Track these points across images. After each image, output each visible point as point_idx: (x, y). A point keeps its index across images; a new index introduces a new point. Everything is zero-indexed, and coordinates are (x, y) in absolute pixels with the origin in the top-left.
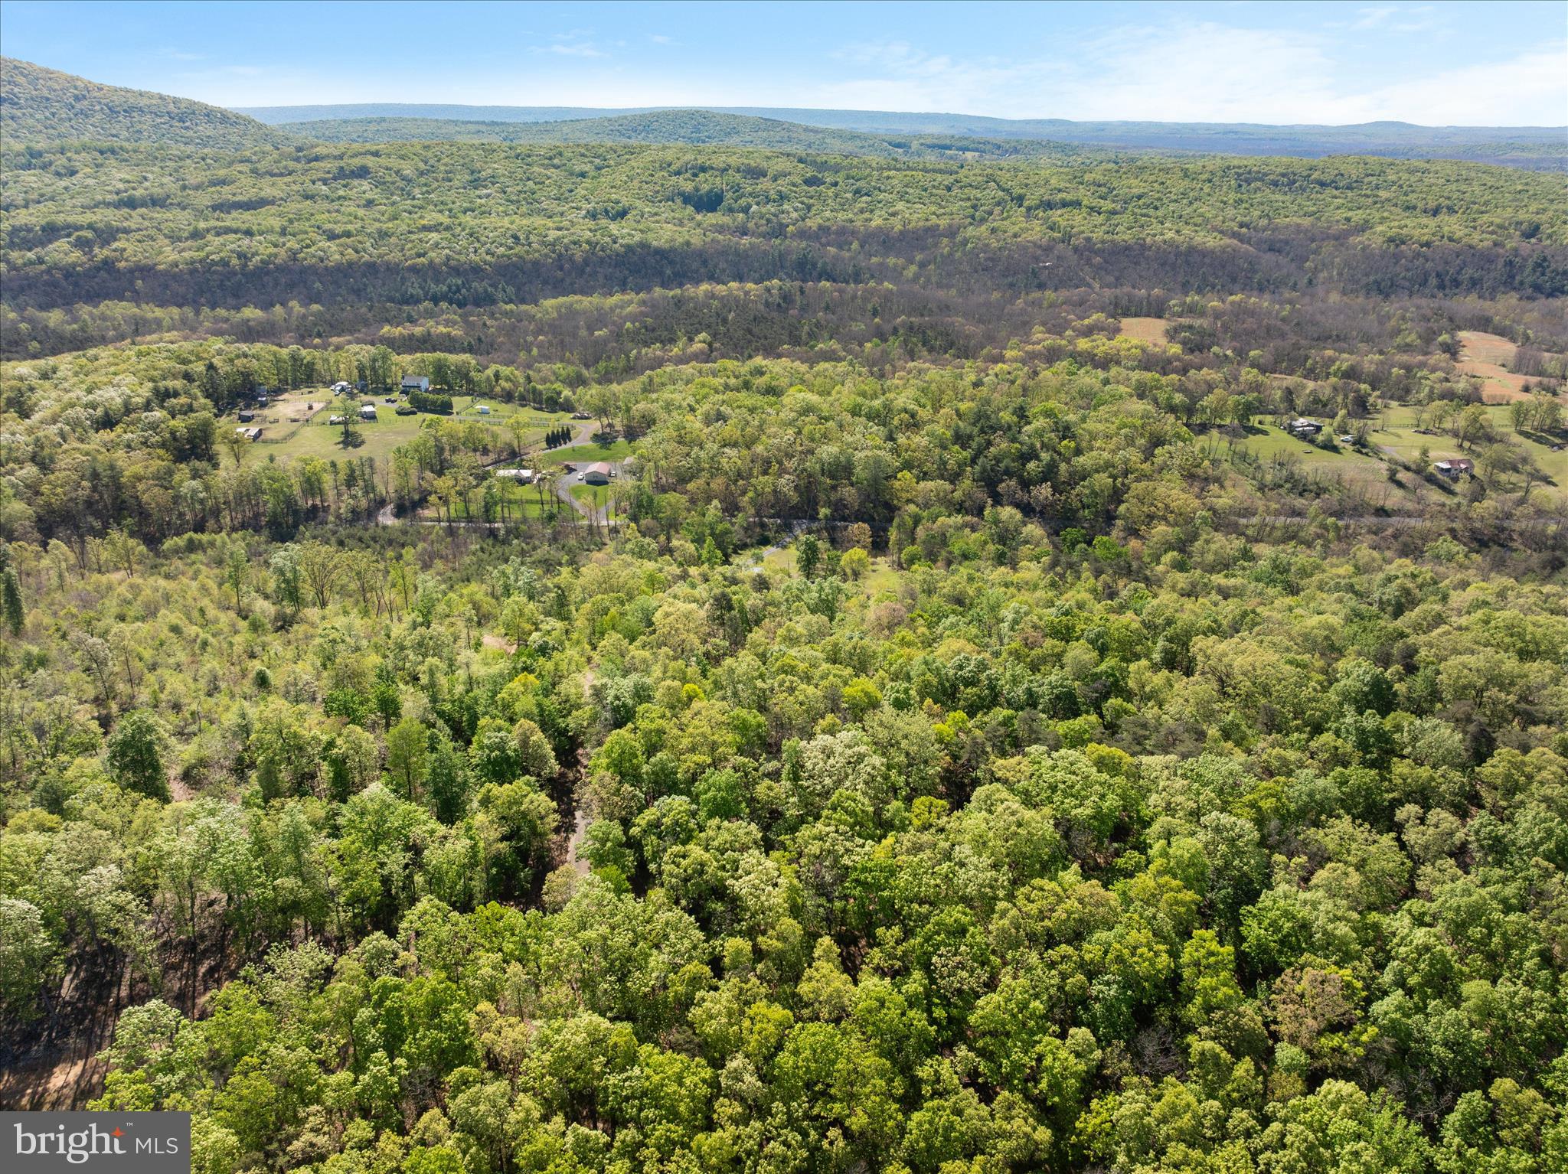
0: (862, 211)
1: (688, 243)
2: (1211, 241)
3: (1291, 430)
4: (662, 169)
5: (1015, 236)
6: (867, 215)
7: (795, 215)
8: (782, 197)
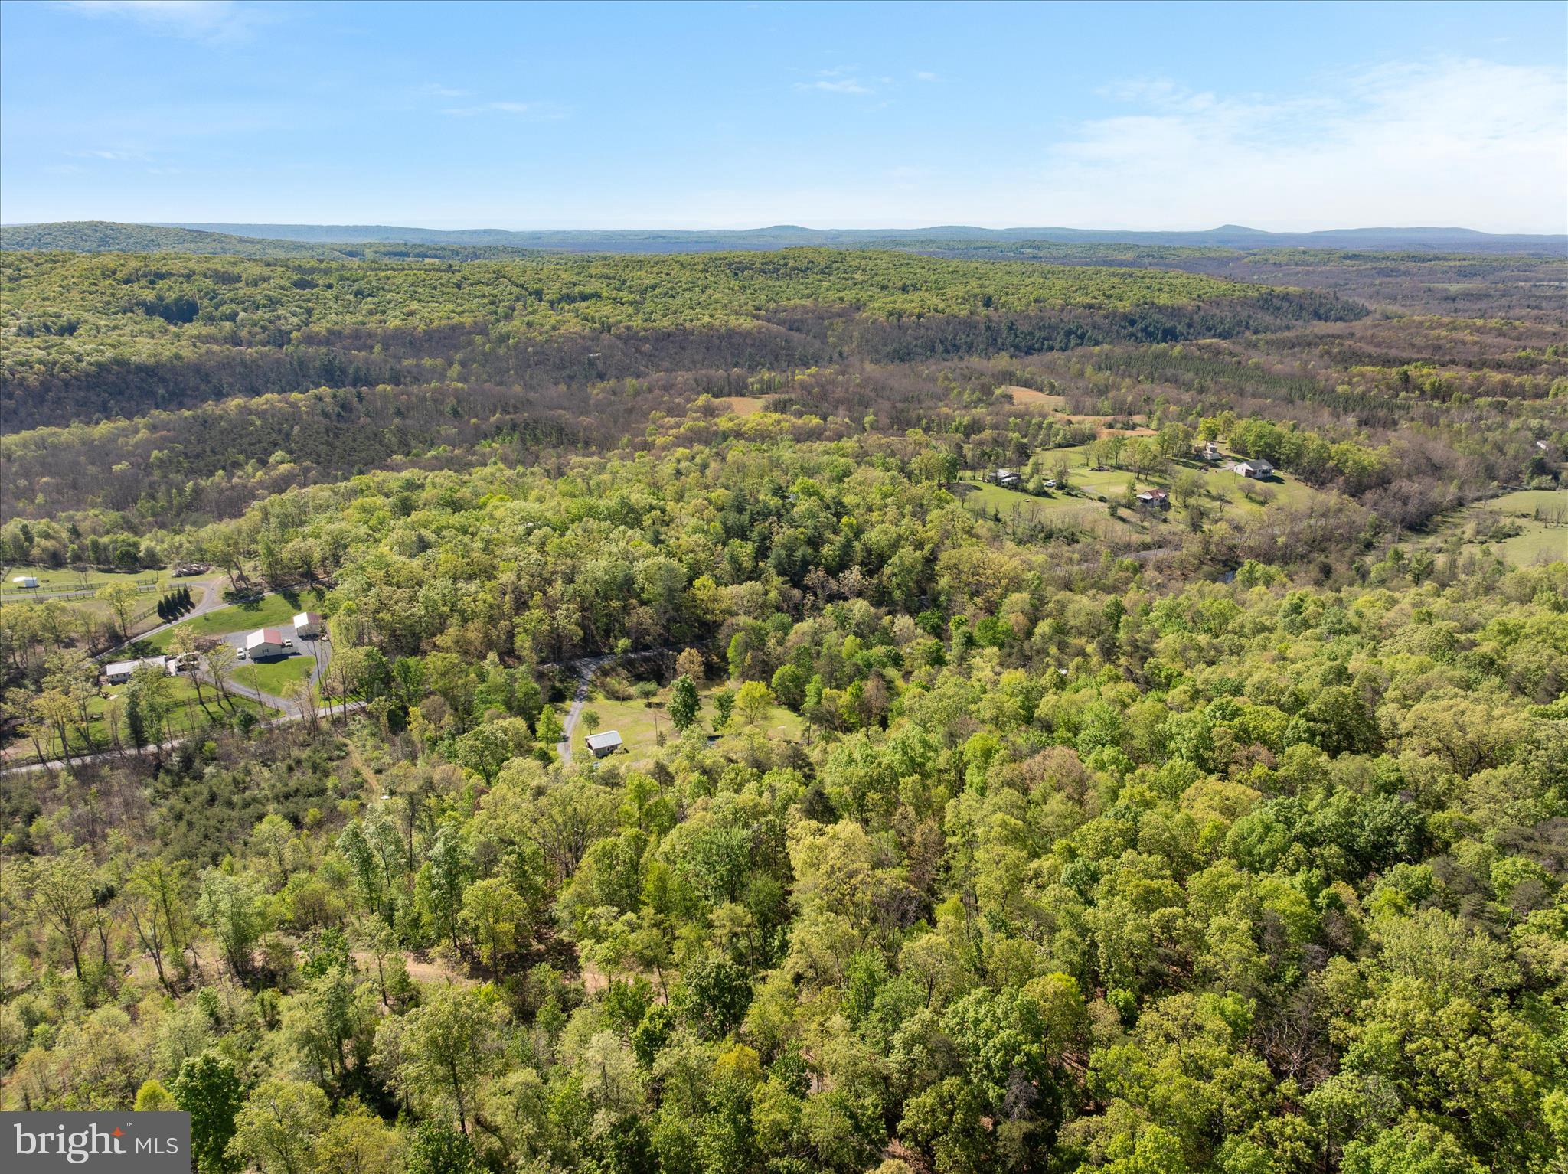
0: (371, 313)
1: (178, 357)
2: (747, 324)
3: (998, 482)
4: (105, 277)
5: (554, 328)
6: (378, 317)
7: (295, 320)
8: (273, 303)
